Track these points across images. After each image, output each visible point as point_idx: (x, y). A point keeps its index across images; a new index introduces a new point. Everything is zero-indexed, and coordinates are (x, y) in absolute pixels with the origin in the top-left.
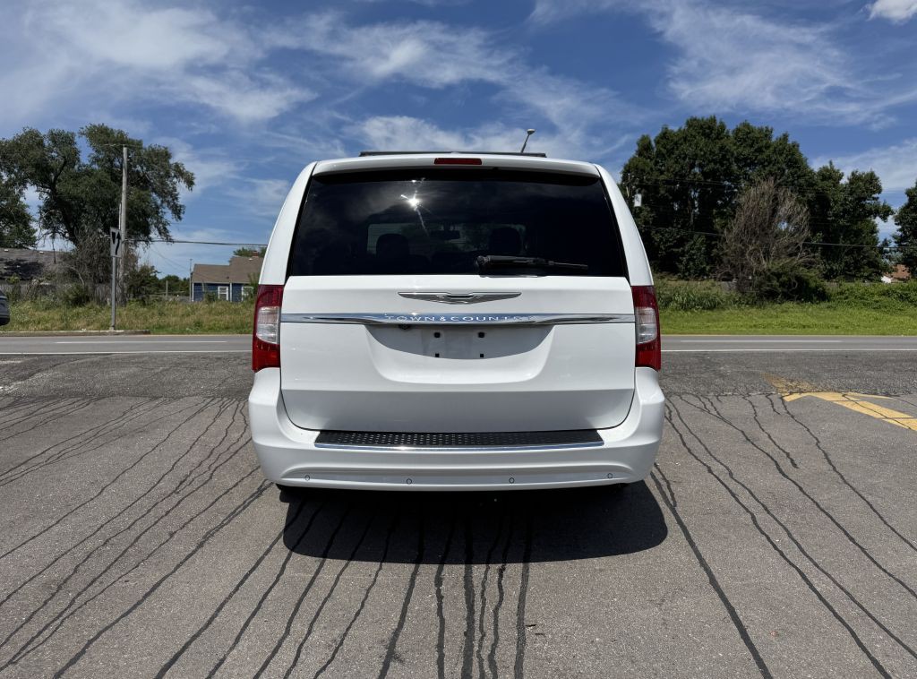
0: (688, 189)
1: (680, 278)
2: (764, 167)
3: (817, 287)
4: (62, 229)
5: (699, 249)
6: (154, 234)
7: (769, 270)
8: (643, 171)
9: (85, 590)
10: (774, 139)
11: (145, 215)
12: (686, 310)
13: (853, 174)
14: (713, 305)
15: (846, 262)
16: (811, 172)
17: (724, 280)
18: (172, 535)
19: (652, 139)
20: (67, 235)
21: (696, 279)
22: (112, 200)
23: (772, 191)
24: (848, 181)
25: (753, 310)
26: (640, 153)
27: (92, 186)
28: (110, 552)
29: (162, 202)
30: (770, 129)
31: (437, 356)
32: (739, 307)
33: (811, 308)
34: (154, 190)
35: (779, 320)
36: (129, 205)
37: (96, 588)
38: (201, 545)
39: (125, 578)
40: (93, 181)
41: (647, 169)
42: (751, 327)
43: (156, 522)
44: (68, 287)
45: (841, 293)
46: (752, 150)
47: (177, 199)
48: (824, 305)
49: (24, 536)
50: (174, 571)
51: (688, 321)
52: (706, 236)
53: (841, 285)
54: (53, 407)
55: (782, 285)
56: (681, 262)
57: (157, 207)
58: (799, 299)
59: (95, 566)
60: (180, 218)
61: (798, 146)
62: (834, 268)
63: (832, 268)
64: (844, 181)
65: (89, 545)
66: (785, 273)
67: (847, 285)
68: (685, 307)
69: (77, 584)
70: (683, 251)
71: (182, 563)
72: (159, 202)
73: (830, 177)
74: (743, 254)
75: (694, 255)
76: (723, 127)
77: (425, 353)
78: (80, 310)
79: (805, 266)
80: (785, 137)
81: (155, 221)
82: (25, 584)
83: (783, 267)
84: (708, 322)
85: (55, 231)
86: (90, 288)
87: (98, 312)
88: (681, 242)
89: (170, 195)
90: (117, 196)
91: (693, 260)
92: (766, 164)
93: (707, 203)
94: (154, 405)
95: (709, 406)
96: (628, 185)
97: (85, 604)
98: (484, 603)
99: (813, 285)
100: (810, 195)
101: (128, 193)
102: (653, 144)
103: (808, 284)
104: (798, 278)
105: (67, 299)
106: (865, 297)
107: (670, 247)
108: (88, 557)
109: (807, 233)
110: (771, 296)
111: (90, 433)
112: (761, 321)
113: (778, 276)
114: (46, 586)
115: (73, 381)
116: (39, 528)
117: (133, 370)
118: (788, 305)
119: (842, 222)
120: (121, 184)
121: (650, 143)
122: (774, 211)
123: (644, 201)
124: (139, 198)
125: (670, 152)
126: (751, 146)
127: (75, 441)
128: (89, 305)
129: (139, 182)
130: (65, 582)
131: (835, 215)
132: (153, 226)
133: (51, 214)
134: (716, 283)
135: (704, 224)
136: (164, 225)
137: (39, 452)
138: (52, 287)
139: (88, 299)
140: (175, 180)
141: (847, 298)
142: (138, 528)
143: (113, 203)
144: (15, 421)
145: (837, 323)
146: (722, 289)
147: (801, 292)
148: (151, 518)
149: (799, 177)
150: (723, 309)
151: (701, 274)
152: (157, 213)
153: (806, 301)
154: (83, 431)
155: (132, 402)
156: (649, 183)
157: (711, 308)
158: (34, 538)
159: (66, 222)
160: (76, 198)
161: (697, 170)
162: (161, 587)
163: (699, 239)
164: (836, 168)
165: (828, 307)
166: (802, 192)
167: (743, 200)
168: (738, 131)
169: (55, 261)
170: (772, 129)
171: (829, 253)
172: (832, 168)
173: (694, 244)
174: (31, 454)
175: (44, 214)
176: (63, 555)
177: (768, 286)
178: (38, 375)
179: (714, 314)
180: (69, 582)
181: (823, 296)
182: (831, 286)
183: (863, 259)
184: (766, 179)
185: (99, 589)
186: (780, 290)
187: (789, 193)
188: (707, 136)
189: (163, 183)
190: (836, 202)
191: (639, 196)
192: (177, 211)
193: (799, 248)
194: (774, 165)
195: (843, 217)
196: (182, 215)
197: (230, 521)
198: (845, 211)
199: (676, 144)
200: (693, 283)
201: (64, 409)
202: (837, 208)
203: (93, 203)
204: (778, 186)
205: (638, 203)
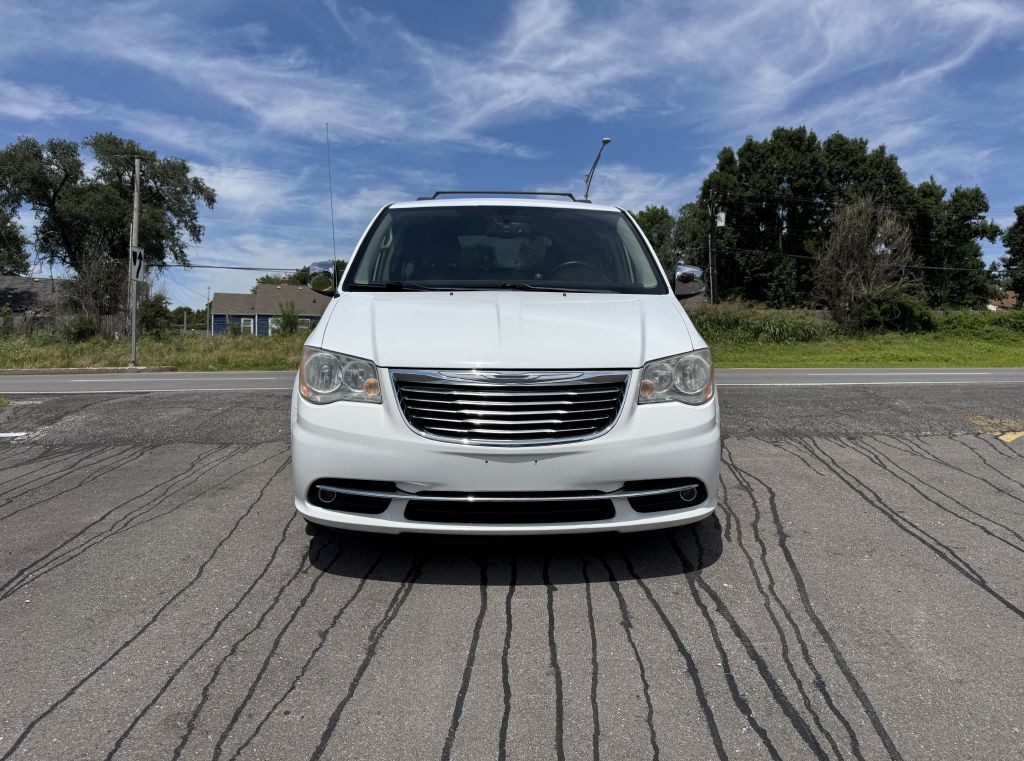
0: (776, 207)
1: (770, 306)
2: (860, 182)
3: (922, 316)
4: (62, 252)
5: (790, 274)
6: (169, 259)
7: (870, 297)
8: (725, 187)
9: (230, 728)
10: (869, 152)
11: (159, 236)
12: (778, 342)
13: (956, 190)
14: (807, 336)
15: (952, 288)
16: (912, 187)
17: (818, 308)
18: (323, 635)
19: (735, 150)
20: (68, 260)
21: (788, 306)
22: (120, 220)
23: (871, 210)
24: (951, 199)
25: (853, 342)
26: (721, 167)
27: (99, 203)
28: (245, 666)
29: (179, 222)
30: (864, 140)
32: (836, 338)
33: (916, 339)
34: (169, 209)
35: (883, 353)
36: (142, 224)
37: (244, 728)
38: (371, 652)
39: (281, 708)
40: (99, 197)
41: (731, 185)
42: (852, 360)
43: (293, 617)
44: (69, 319)
45: (949, 322)
46: (847, 163)
47: (195, 218)
48: (930, 335)
49: (113, 641)
50: (350, 695)
51: (781, 354)
52: (798, 260)
53: (947, 313)
54: (99, 457)
55: (884, 313)
56: (769, 288)
57: (173, 228)
58: (903, 329)
59: (230, 689)
60: (199, 240)
61: (896, 159)
62: (939, 294)
63: (936, 295)
64: (947, 198)
65: (212, 655)
66: (887, 300)
67: (954, 313)
68: (778, 338)
69: (215, 718)
70: (771, 276)
71: (356, 680)
72: (175, 222)
73: (931, 194)
74: (839, 278)
75: (784, 280)
76: (813, 137)
78: (85, 345)
79: (908, 292)
80: (882, 149)
81: (170, 244)
82: (137, 719)
83: (884, 293)
84: (804, 354)
85: (54, 254)
86: (95, 320)
87: (105, 347)
88: (770, 266)
89: (188, 215)
90: (126, 216)
91: (783, 286)
92: (862, 179)
93: (798, 223)
94: (226, 454)
96: (711, 203)
97: (238, 753)
99: (918, 313)
100: (911, 214)
101: (141, 211)
102: (736, 157)
103: (912, 312)
104: (901, 306)
105: (69, 333)
106: (976, 326)
107: (757, 271)
108: (216, 673)
109: (909, 257)
110: (872, 325)
111: (156, 492)
112: (862, 354)
113: (879, 303)
114: (169, 722)
115: (114, 425)
116: (131, 629)
117: (185, 411)
118: (891, 335)
119: (946, 243)
120: (132, 202)
121: (733, 154)
122: (874, 231)
123: (728, 220)
124: (153, 217)
125: (756, 167)
126: (846, 159)
127: (140, 502)
128: (93, 340)
129: (152, 198)
130: (195, 715)
131: (938, 236)
132: (168, 249)
133: (50, 236)
134: (810, 312)
135: (794, 244)
136: (181, 248)
137: (96, 518)
138: (51, 318)
139: (93, 333)
140: (194, 197)
141: (955, 327)
142: (272, 626)
143: (122, 223)
144: (54, 476)
145: (946, 356)
146: (816, 318)
147: (904, 321)
148: (283, 611)
149: (898, 193)
150: (819, 340)
151: (792, 302)
152: (173, 234)
153: (911, 331)
154: (147, 489)
155: (197, 450)
156: (733, 200)
157: (804, 340)
158: (127, 644)
159: (67, 244)
160: (78, 217)
161: (785, 185)
162: (341, 723)
163: (790, 262)
164: (937, 184)
165: (935, 338)
166: (902, 211)
167: (837, 218)
168: (829, 142)
169: (53, 290)
170: (867, 141)
171: (933, 278)
172: (934, 184)
173: (784, 268)
174: (88, 520)
175: (41, 236)
176: (178, 670)
177: (868, 314)
178: (68, 419)
179: (810, 346)
180: (201, 714)
181: (928, 326)
182: (937, 315)
183: (969, 284)
184: (863, 195)
185: (251, 727)
186: (882, 319)
187: (889, 212)
188: (798, 148)
189: (180, 201)
190: (939, 222)
191: (722, 216)
192: (196, 232)
193: (901, 272)
194: (871, 180)
195: (947, 237)
196: (201, 237)
197: (396, 613)
198: (950, 232)
199: (762, 156)
200: (785, 312)
201: (113, 460)
202: (941, 228)
203: (98, 223)
204: (877, 204)
205: (721, 223)
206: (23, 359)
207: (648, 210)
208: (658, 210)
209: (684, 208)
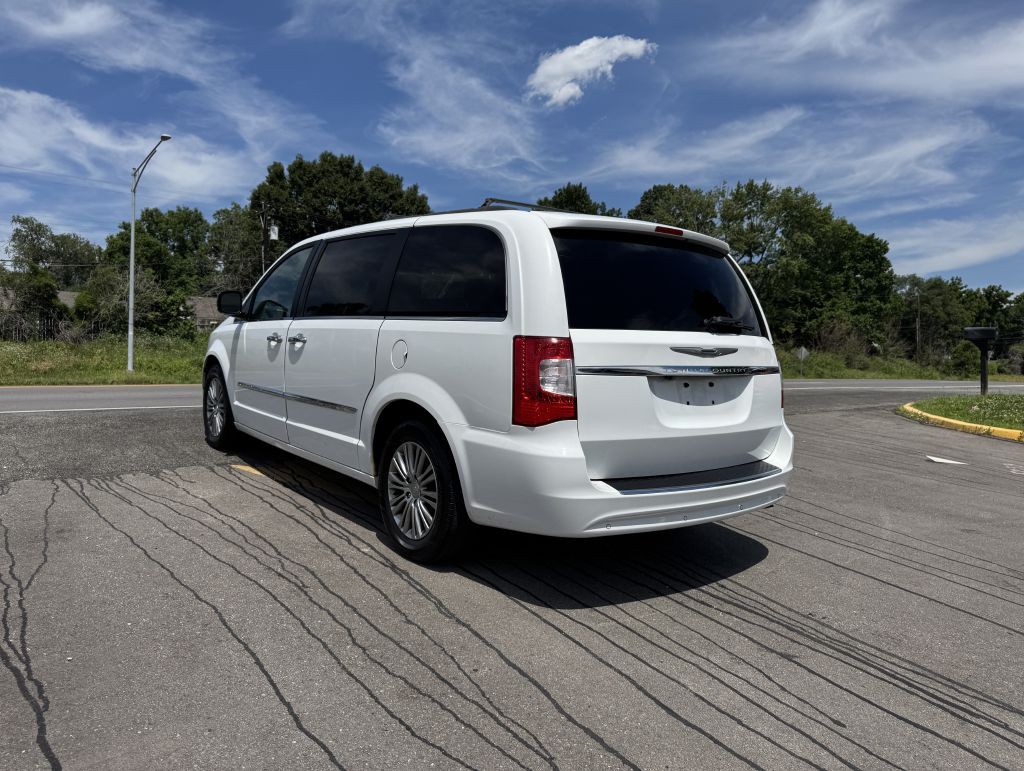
8: (277, 200)
10: (404, 189)
19: (286, 167)
26: (271, 180)
30: (399, 177)
31: (688, 404)
41: (283, 200)
46: (387, 196)
61: (427, 199)
76: (360, 168)
80: (415, 188)
96: (263, 214)
102: (286, 173)
121: (282, 171)
123: (280, 234)
125: (309, 184)
126: (386, 192)
156: (286, 215)
161: (333, 208)
168: (372, 174)
170: (402, 178)
188: (346, 175)
191: (276, 229)
199: (315, 176)
205: (274, 236)
207: (179, 210)
208: (191, 213)
209: (218, 213)
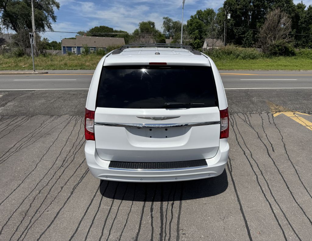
0: (248, 12)
1: (243, 47)
2: (277, 3)
3: (292, 51)
4: (11, 25)
5: (250, 36)
6: (46, 28)
7: (275, 44)
8: (231, 4)
9: (34, 215)
11: (42, 20)
12: (244, 59)
13: (310, 6)
14: (254, 58)
15: (303, 41)
16: (294, 5)
17: (258, 48)
18: (62, 188)
20: (13, 28)
21: (248, 47)
22: (28, 14)
23: (279, 13)
24: (307, 9)
25: (268, 59)
27: (20, 8)
28: (41, 197)
29: (48, 14)
31: (151, 137)
32: (263, 58)
33: (288, 59)
34: (44, 10)
35: (277, 63)
36: (35, 16)
37: (38, 215)
38: (72, 193)
39: (47, 210)
40: (20, 6)
41: (233, 4)
42: (266, 66)
43: (56, 182)
44: (15, 49)
45: (300, 53)
47: (53, 13)
48: (293, 57)
49: (11, 189)
50: (64, 206)
51: (244, 64)
52: (253, 31)
53: (300, 50)
54: (16, 121)
55: (279, 50)
56: (243, 40)
57: (46, 17)
58: (285, 55)
59: (37, 204)
60: (55, 21)
62: (299, 43)
63: (298, 43)
64: (306, 9)
65: (34, 194)
66: (281, 45)
67: (303, 50)
68: (244, 58)
69: (31, 213)
70: (244, 36)
71: (66, 202)
72: (47, 15)
73: (301, 8)
74: (266, 38)
75: (248, 38)
77: (146, 136)
78: (21, 58)
79: (288, 43)
81: (46, 23)
82: (14, 212)
83: (280, 43)
84: (252, 64)
85: (8, 26)
86: (24, 50)
87: (28, 59)
88: (244, 33)
89: (51, 12)
90: (30, 12)
91: (248, 40)
92: (278, 2)
93: (255, 17)
94: (52, 120)
95: (247, 119)
96: (226, 10)
97: (35, 222)
98: (166, 220)
99: (290, 50)
100: (293, 15)
101: (34, 12)
103: (288, 49)
104: (285, 47)
105: (16, 54)
107: (240, 34)
108: (34, 199)
109: (290, 30)
110: (275, 54)
111: (30, 135)
112: (270, 64)
113: (278, 46)
114: (21, 214)
115: (21, 107)
116: (16, 185)
117: (43, 101)
118: (281, 57)
119: (303, 25)
120: (31, 8)
122: (279, 21)
123: (231, 17)
124: (39, 13)
127: (25, 139)
128: (24, 56)
129: (38, 6)
130: (27, 212)
131: (301, 23)
132: (45, 25)
133: (5, 19)
134: (256, 49)
135: (253, 26)
136: (49, 24)
137: (12, 146)
138: (10, 49)
139: (23, 54)
140: (52, 6)
141: (302, 55)
142: (50, 185)
143: (29, 15)
144: (3, 129)
145: (297, 64)
146: (257, 51)
147: (286, 52)
148: (54, 180)
149: (289, 7)
150: (257, 59)
151: (250, 46)
152: (46, 19)
153: (287, 56)
154: (28, 134)
155: (44, 118)
156: (234, 9)
157: (253, 59)
158: (15, 190)
159: (12, 23)
160: (14, 13)
161: (252, 4)
162: (59, 214)
163: (251, 32)
164: (303, 4)
165: (295, 58)
166: (290, 14)
167: (268, 16)
169: (9, 38)
171: (297, 38)
172: (302, 3)
173: (249, 34)
174: (10, 147)
175: (3, 19)
176: (25, 198)
177: (274, 50)
178: (9, 104)
179: (254, 61)
180: (28, 212)
181: (293, 54)
182: (297, 50)
183: (309, 40)
184: (277, 8)
185: (39, 215)
186: (278, 52)
187: (285, 14)
189: (48, 7)
190: (302, 18)
191: (230, 15)
192: (54, 18)
193: (287, 36)
194: (281, 2)
195: (304, 23)
196: (56, 20)
197: (81, 181)
198: (305, 21)
200: (247, 49)
201: (20, 122)
202: (302, 20)
203: (21, 16)
204: (281, 12)
205: (229, 17)
206: (2, 63)
207: (207, 10)
208: (210, 10)
209: (219, 9)
